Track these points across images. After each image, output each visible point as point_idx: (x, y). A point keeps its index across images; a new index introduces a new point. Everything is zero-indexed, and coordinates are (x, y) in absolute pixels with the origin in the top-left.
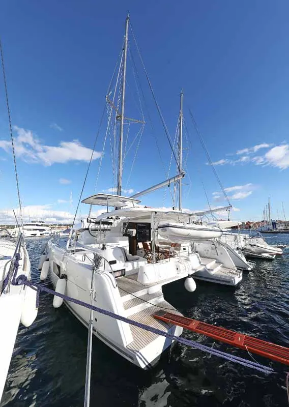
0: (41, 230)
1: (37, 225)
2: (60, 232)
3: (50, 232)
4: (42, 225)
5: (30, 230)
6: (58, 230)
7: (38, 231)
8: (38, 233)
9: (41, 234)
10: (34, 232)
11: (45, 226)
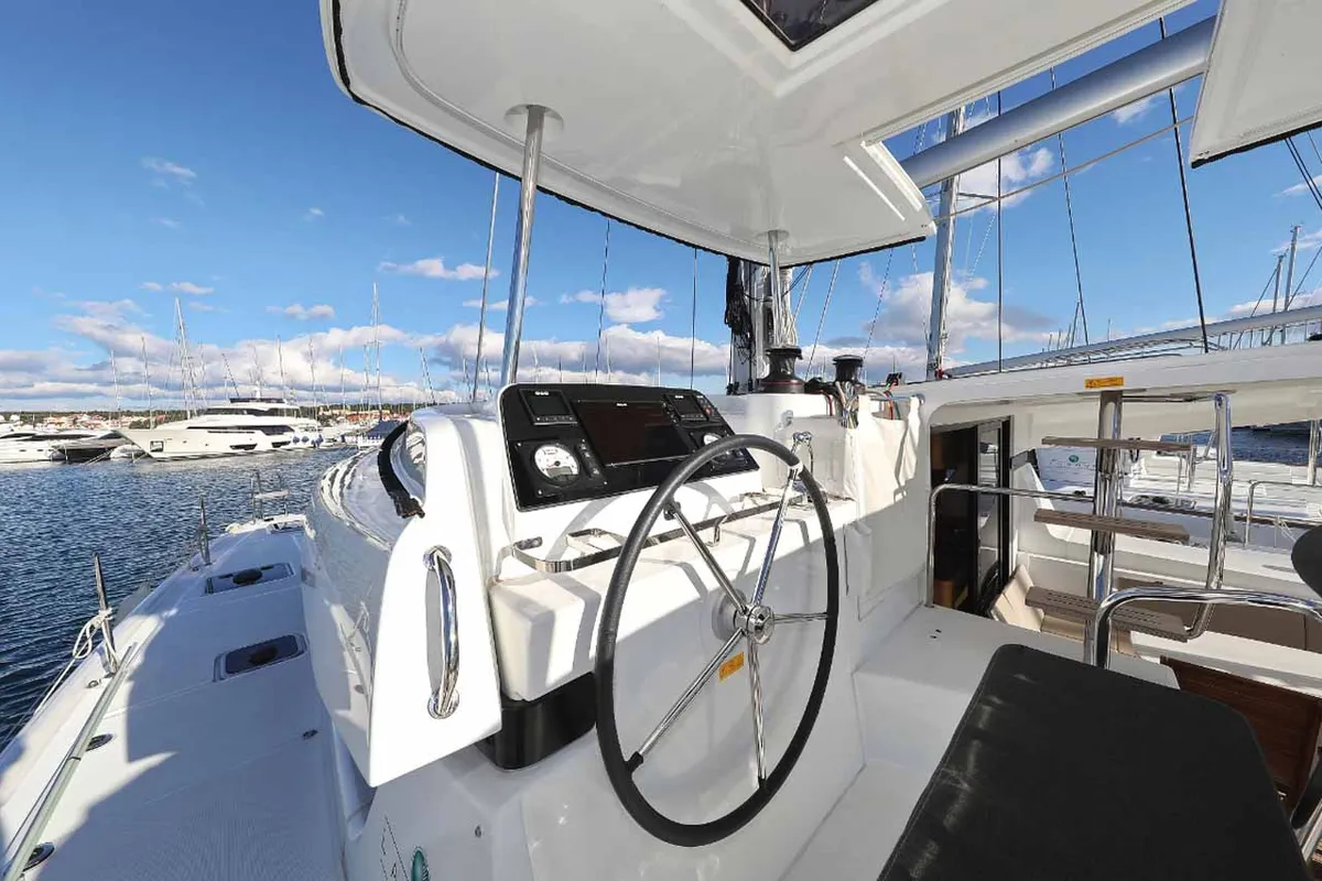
0: (269, 430)
1: (251, 412)
2: (356, 433)
3: (313, 436)
4: (273, 412)
5: (224, 429)
6: (347, 427)
7: (259, 432)
8: (263, 442)
9: (276, 445)
10: (244, 439)
11: (288, 415)
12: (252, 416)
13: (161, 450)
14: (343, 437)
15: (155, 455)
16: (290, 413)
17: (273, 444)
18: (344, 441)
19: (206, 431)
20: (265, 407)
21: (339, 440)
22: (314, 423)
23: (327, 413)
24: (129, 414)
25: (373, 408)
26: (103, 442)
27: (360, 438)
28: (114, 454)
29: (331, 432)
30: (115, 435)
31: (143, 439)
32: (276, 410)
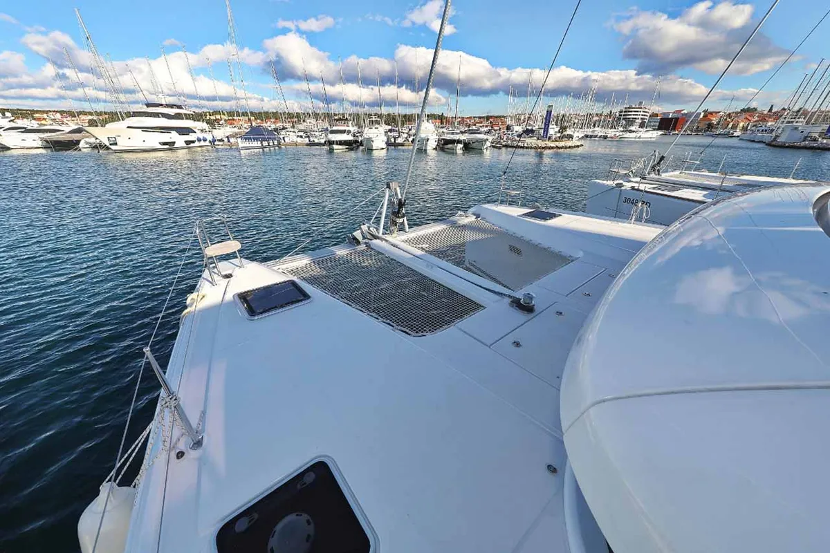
0: (180, 131)
1: (164, 115)
2: (235, 135)
3: (209, 137)
4: (178, 116)
5: (151, 129)
6: (229, 130)
7: (174, 133)
8: (180, 140)
9: (188, 142)
10: (166, 137)
11: (187, 119)
12: (164, 119)
13: (116, 144)
14: (227, 137)
15: (113, 147)
16: (188, 117)
17: (186, 142)
18: (229, 141)
19: (140, 130)
20: (172, 111)
21: (226, 140)
22: (205, 126)
23: (213, 118)
24: (85, 113)
25: (243, 114)
26: (70, 135)
27: (239, 140)
28: (82, 144)
29: (219, 133)
30: (79, 131)
31: (101, 134)
32: (179, 114)
